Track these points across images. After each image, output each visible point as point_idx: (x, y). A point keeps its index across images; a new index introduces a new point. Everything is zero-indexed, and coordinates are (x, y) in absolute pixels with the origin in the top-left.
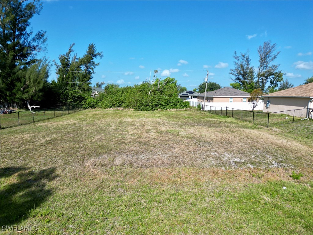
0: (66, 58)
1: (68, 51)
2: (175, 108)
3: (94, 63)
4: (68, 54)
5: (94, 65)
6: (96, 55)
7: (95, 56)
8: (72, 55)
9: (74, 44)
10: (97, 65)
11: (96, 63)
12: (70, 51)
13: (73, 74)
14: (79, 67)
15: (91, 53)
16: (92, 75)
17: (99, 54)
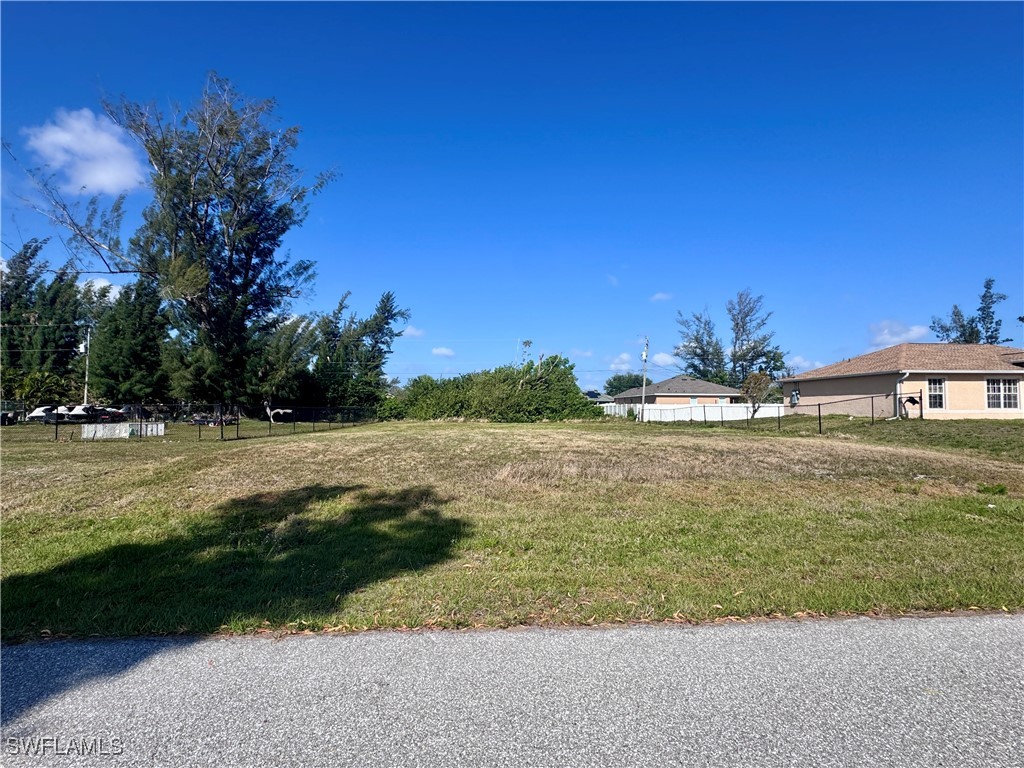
0: (332, 322)
1: (337, 307)
2: (578, 418)
3: (391, 331)
4: (337, 315)
5: (392, 335)
6: (395, 315)
7: (392, 316)
8: (346, 315)
9: (350, 293)
10: (396, 335)
11: (396, 332)
12: (342, 307)
13: (347, 354)
14: (359, 340)
15: (386, 311)
16: (387, 355)
17: (402, 314)
